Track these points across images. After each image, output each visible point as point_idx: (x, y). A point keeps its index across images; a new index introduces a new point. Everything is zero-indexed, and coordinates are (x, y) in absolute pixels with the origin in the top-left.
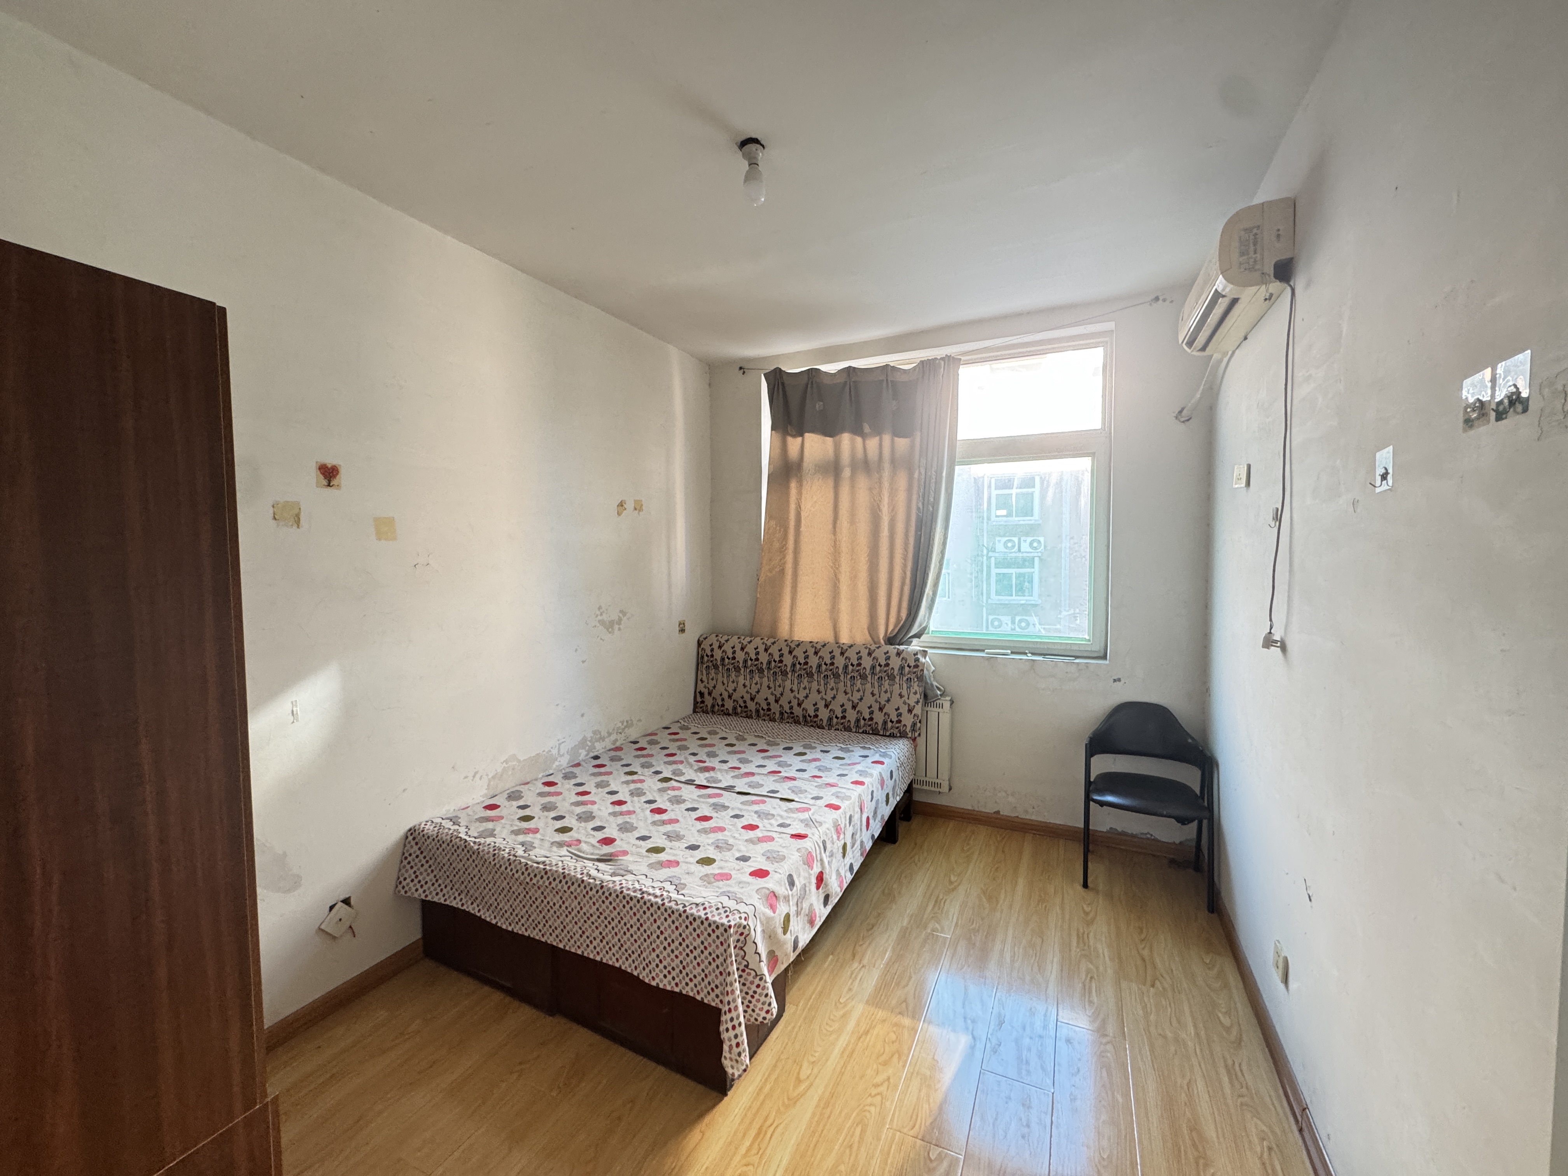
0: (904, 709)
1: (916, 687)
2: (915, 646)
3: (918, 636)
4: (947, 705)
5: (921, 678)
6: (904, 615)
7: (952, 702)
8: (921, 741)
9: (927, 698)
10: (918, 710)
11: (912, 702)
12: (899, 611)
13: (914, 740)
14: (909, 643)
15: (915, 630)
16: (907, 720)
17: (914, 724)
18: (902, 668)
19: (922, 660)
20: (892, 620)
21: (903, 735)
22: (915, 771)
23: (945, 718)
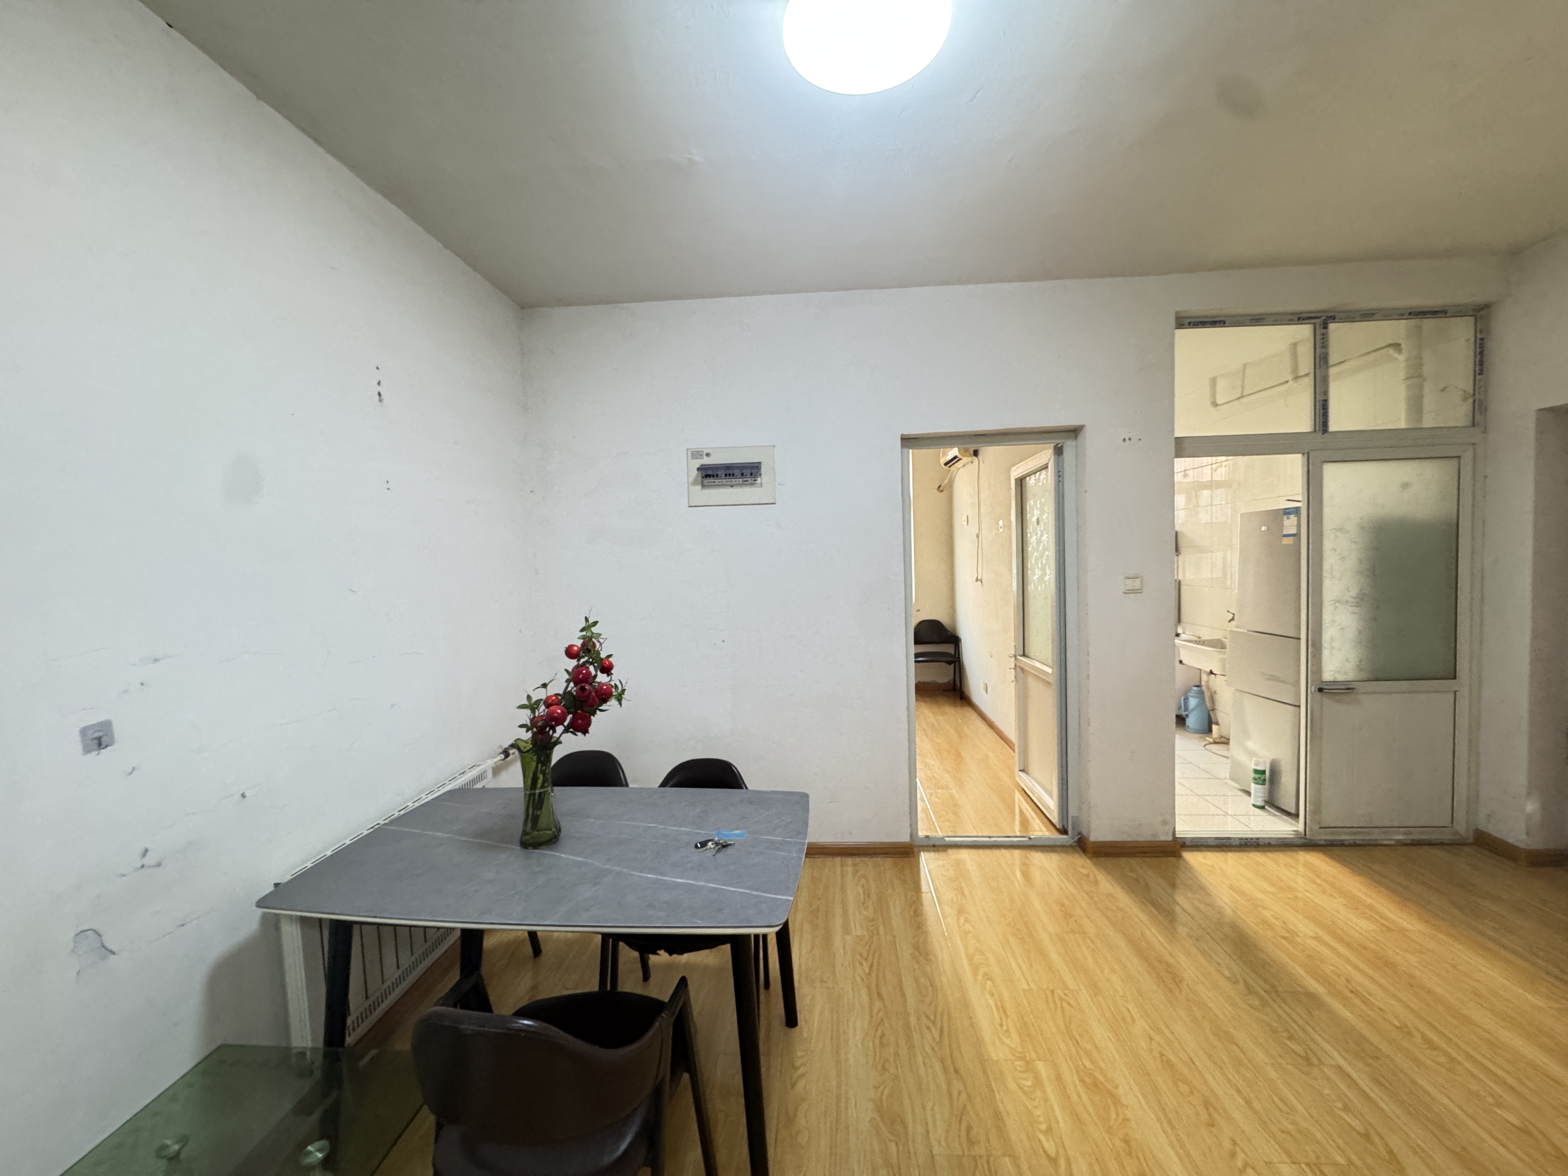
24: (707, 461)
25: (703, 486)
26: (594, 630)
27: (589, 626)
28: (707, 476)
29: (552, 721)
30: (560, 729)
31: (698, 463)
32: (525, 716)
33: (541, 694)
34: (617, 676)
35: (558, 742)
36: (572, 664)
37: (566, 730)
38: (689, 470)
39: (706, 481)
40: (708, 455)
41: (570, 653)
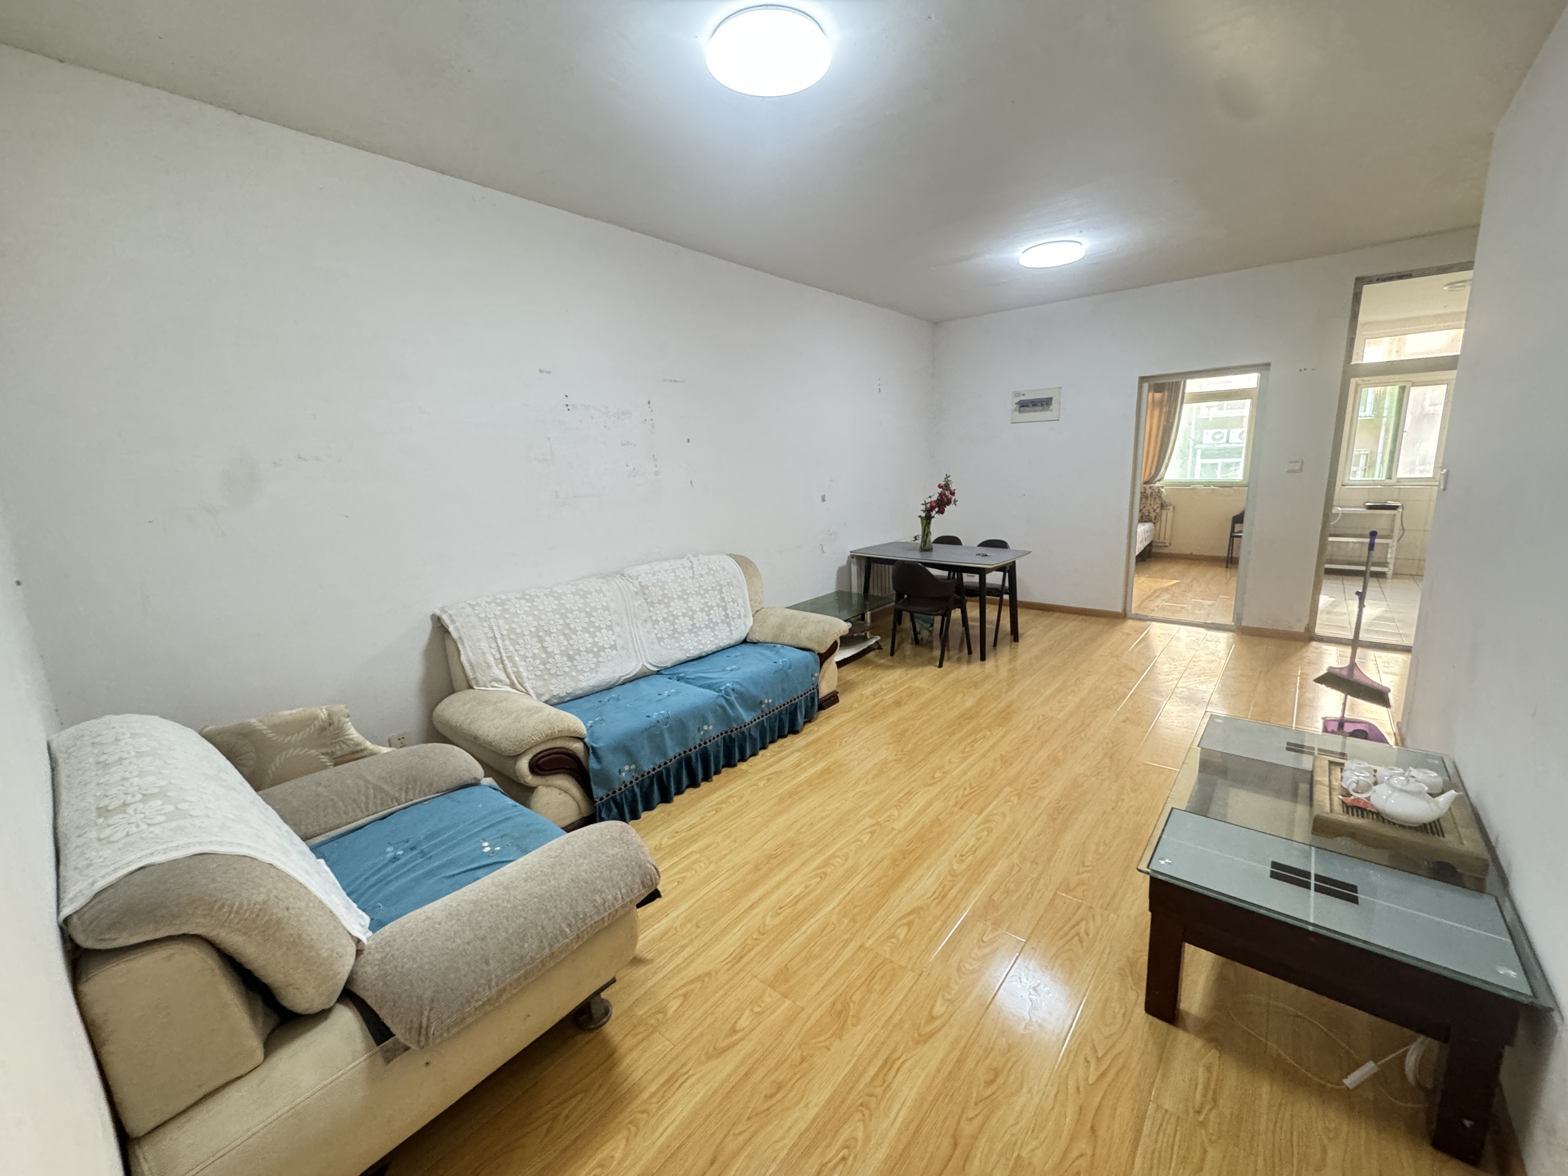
0: (1151, 511)
1: (1158, 501)
2: (1158, 484)
3: (1159, 481)
4: (1171, 508)
5: (1160, 497)
6: (1153, 472)
7: (1174, 508)
8: (1158, 524)
9: (1163, 506)
10: (1158, 510)
11: (1155, 507)
12: (1151, 469)
13: (1155, 523)
14: (1155, 483)
15: (1158, 478)
16: (1153, 515)
17: (1156, 517)
18: (1152, 493)
19: (1162, 489)
20: (1146, 477)
21: (1150, 521)
22: (1155, 535)
23: (1170, 514)
24: (1023, 398)
25: (1020, 411)
26: (949, 479)
27: (947, 477)
28: (1023, 406)
29: (932, 509)
30: (934, 512)
31: (1017, 400)
32: (923, 507)
33: (928, 500)
34: (956, 497)
35: (933, 517)
36: (940, 490)
37: (937, 513)
38: (1011, 403)
39: (1022, 409)
40: (1024, 395)
41: (940, 486)
